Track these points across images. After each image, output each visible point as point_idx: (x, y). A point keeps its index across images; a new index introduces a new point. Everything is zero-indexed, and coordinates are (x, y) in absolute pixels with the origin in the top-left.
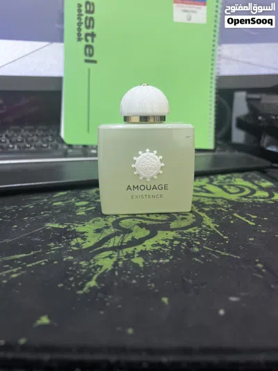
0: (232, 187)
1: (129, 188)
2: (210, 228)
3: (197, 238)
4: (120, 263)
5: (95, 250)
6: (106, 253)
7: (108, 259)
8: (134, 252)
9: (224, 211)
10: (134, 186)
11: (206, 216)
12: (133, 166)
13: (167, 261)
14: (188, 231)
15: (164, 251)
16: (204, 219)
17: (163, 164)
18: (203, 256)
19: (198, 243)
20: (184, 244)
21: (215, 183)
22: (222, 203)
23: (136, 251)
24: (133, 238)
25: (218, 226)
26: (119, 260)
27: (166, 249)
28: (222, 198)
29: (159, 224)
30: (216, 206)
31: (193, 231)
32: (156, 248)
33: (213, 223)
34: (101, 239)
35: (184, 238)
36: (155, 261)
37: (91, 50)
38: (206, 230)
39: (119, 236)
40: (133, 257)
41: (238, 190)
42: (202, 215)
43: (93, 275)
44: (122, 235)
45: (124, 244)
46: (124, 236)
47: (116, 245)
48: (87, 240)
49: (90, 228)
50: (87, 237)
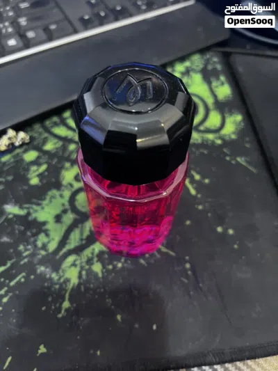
4: (84, 273)
5: (61, 254)
7: (73, 268)
13: (120, 265)
18: (147, 256)
23: (95, 253)
24: (90, 230)
26: (82, 268)
34: (62, 234)
36: (110, 267)
39: (77, 227)
43: (66, 293)
44: (80, 226)
45: (84, 242)
46: (82, 227)
47: (77, 244)
48: (51, 237)
49: (49, 213)
50: (49, 231)
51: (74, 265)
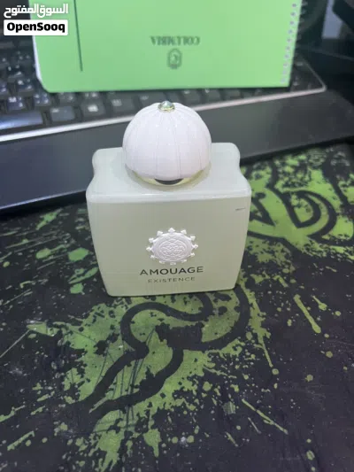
0: (303, 201)
1: (144, 272)
2: (257, 343)
3: (235, 372)
4: (129, 445)
5: (97, 405)
6: (111, 417)
7: (113, 433)
8: (148, 412)
9: (282, 287)
10: (151, 271)
11: (255, 305)
12: (149, 249)
13: (191, 439)
14: (225, 350)
15: (189, 411)
16: (252, 312)
17: (195, 246)
18: (239, 428)
19: (236, 389)
20: (217, 391)
21: (279, 185)
22: (282, 258)
23: (152, 413)
24: (148, 373)
25: (268, 335)
26: (127, 434)
27: (192, 407)
28: (284, 241)
29: (187, 327)
30: (272, 267)
31: (233, 353)
32: (179, 402)
33: (264, 325)
34: (103, 374)
35: (219, 373)
36: (175, 440)
38: (253, 351)
39: (129, 365)
40: (146, 430)
41: (311, 214)
42: (250, 300)
44: (133, 363)
45: (136, 390)
46: (136, 365)
47: (124, 393)
48: (86, 376)
49: (89, 337)
50: (85, 365)
51: (115, 428)
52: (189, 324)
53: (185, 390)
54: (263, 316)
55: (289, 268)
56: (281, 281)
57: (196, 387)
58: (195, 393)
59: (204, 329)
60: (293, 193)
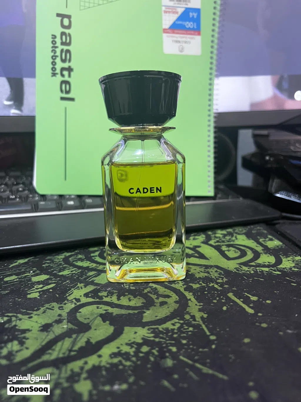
0: (232, 249)
2: (195, 320)
3: (174, 339)
5: (31, 365)
8: (82, 369)
9: (217, 290)
11: (193, 299)
13: (125, 386)
14: (165, 326)
15: (125, 366)
16: (190, 303)
18: (176, 376)
19: (174, 349)
20: (155, 352)
21: (212, 242)
22: (216, 275)
23: (86, 368)
24: (88, 342)
25: (205, 316)
27: (128, 363)
28: (217, 267)
29: (129, 314)
30: (207, 280)
31: (172, 327)
32: (116, 360)
33: (200, 310)
34: (44, 343)
35: (157, 340)
36: (107, 388)
37: (68, 86)
38: (189, 325)
39: (70, 337)
40: (79, 381)
41: (238, 254)
42: (188, 298)
44: (74, 336)
45: (73, 353)
46: (77, 337)
47: (61, 355)
48: (25, 346)
49: (37, 322)
50: (28, 339)
52: (131, 312)
53: (123, 352)
54: (200, 306)
55: (222, 280)
56: (216, 286)
57: (134, 349)
58: (132, 354)
59: (145, 314)
60: (223, 245)
